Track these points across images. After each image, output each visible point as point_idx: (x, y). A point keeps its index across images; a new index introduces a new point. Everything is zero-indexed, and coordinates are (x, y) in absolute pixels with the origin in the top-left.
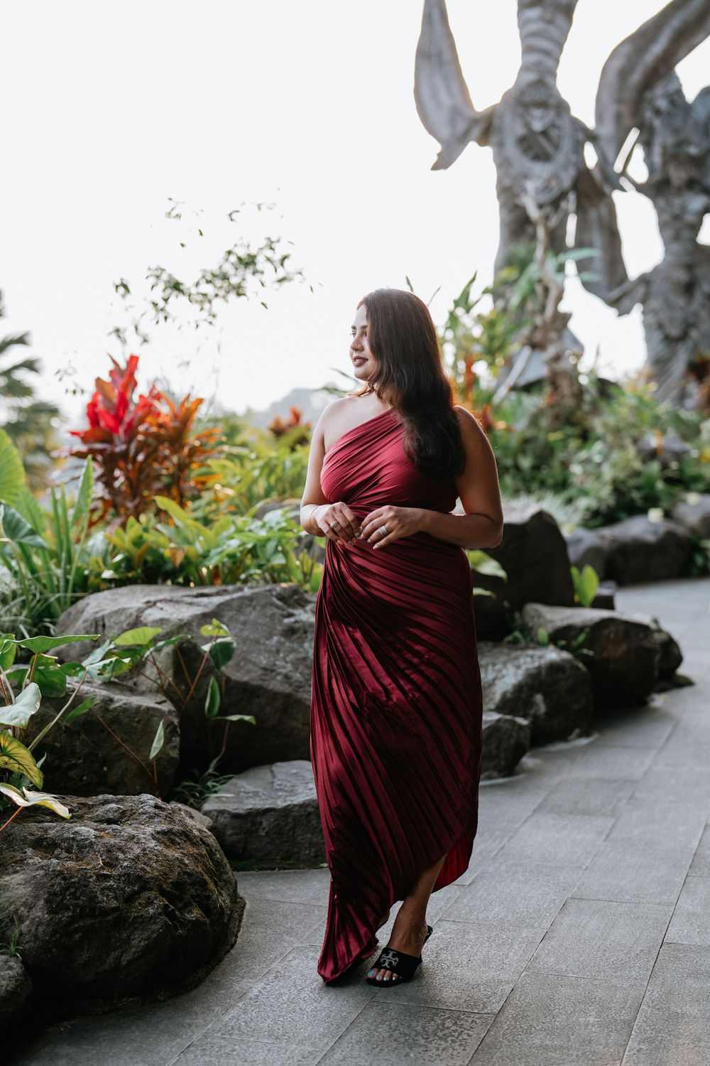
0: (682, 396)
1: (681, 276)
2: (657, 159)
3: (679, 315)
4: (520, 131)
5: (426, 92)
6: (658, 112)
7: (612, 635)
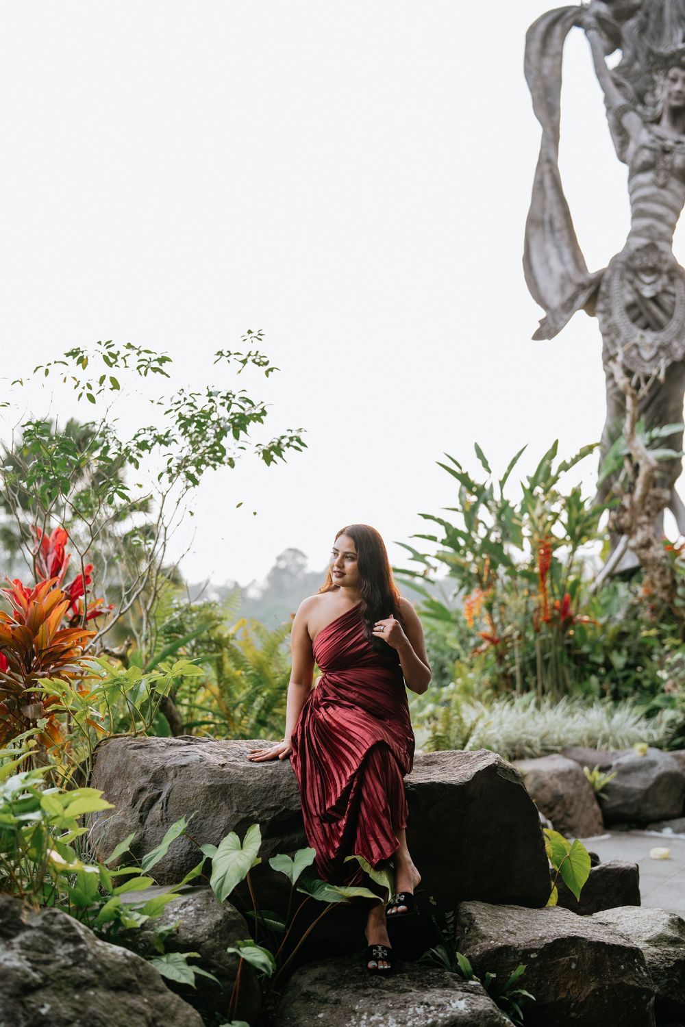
4: (630, 298)
7: (573, 966)
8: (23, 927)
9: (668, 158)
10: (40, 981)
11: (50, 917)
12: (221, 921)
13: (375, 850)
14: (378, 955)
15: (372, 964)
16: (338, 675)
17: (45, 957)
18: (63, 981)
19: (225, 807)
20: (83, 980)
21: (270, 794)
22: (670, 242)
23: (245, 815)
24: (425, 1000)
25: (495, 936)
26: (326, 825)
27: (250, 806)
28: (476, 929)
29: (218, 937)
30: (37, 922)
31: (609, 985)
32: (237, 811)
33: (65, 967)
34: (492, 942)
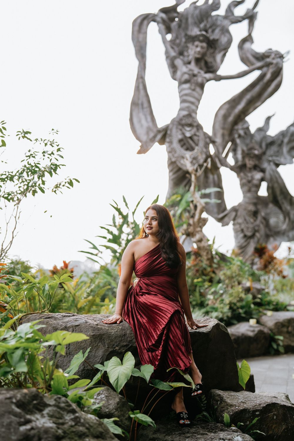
0: (253, 264)
1: (252, 208)
2: (239, 156)
3: (251, 226)
4: (180, 137)
5: (135, 120)
6: (240, 136)
7: (275, 417)
8: (47, 405)
9: (195, 78)
10: (62, 434)
11: (58, 399)
12: (119, 402)
13: (182, 364)
14: (183, 417)
15: (182, 422)
16: (148, 280)
17: (61, 421)
18: (73, 434)
19: (101, 346)
20: (82, 433)
21: (123, 338)
22: (196, 113)
23: (112, 349)
24: (221, 437)
25: (237, 405)
26: (150, 354)
27: (114, 345)
28: (226, 402)
29: (119, 410)
30: (52, 402)
31: (290, 426)
32: (108, 348)
33: (72, 426)
34: (237, 407)
